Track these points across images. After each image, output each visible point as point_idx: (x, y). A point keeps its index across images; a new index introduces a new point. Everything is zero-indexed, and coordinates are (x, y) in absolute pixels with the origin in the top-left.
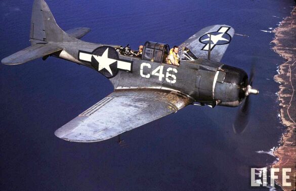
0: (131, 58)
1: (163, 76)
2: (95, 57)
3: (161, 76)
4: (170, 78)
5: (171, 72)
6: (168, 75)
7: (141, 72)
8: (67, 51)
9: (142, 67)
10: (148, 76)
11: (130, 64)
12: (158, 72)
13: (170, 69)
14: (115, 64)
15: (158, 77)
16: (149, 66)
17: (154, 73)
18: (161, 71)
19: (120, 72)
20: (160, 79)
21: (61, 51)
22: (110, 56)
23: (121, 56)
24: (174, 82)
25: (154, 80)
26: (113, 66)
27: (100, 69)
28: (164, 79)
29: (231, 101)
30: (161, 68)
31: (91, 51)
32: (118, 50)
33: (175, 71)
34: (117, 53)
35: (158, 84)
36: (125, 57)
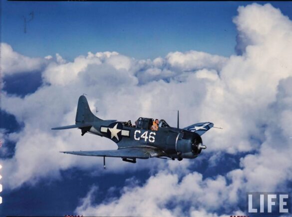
0: (130, 128)
1: (147, 138)
2: (110, 129)
3: (146, 138)
4: (152, 139)
5: (152, 135)
6: (150, 137)
7: (135, 136)
8: (94, 127)
9: (135, 133)
10: (139, 139)
11: (128, 132)
12: (145, 135)
13: (151, 133)
14: (120, 132)
15: (144, 139)
16: (139, 132)
17: (142, 136)
18: (146, 135)
19: (123, 138)
20: (146, 140)
21: (90, 127)
22: (118, 128)
23: (124, 127)
24: (153, 141)
25: (142, 141)
26: (119, 134)
27: (112, 137)
28: (148, 140)
29: (187, 152)
30: (146, 133)
31: (108, 125)
32: (123, 124)
33: (155, 134)
34: (122, 125)
35: (145, 144)
36: (126, 128)
